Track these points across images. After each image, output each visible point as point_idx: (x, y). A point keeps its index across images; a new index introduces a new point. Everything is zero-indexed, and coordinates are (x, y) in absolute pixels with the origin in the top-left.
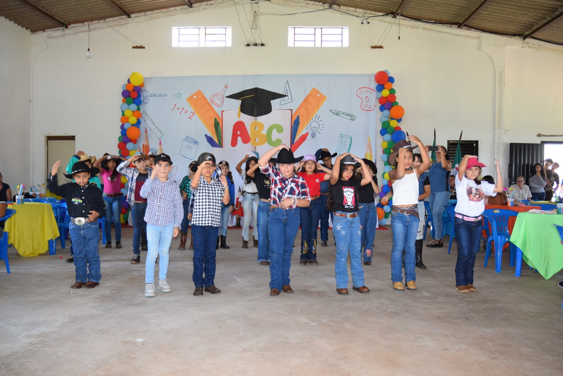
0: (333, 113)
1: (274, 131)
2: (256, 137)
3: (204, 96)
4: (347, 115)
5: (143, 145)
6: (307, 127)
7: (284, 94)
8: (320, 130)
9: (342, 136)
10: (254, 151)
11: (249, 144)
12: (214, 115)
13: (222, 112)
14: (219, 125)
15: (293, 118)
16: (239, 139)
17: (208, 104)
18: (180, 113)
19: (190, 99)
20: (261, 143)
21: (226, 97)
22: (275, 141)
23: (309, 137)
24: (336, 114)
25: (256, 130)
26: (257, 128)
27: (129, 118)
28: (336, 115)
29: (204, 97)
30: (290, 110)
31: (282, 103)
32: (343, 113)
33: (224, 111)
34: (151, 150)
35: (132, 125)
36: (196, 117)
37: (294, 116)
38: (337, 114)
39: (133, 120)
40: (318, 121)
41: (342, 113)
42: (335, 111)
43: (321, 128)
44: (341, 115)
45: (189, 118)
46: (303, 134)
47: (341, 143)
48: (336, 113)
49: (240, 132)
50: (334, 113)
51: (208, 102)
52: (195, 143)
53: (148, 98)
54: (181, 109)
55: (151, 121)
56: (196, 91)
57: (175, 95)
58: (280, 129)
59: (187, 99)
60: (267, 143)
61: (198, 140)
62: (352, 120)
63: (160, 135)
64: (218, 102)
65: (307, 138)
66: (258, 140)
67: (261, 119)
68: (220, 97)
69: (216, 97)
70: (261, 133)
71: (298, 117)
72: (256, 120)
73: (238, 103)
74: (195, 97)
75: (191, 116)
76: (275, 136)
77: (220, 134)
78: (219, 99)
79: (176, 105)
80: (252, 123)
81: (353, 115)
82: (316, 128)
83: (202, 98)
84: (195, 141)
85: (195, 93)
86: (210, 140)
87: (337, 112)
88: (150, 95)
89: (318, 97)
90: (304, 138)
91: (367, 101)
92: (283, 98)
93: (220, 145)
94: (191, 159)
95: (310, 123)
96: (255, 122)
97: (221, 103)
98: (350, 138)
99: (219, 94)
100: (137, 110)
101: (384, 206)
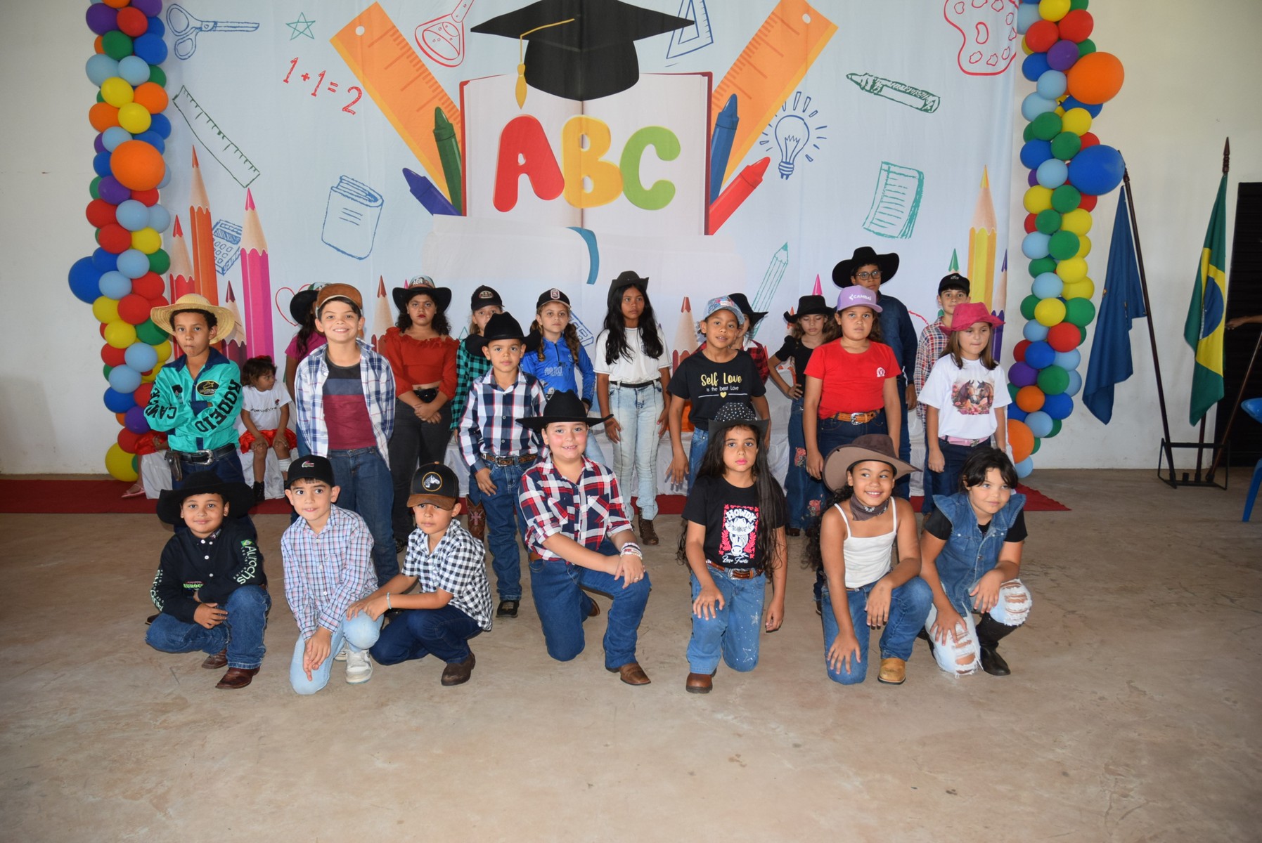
0: (859, 84)
1: (649, 152)
2: (583, 176)
3: (394, 27)
4: (909, 93)
5: (192, 209)
6: (765, 138)
7: (683, 16)
8: (809, 150)
9: (887, 167)
10: (579, 226)
11: (560, 201)
12: (434, 98)
13: (463, 84)
14: (454, 135)
15: (713, 106)
16: (524, 181)
17: (408, 57)
18: (314, 94)
19: (345, 38)
20: (603, 197)
21: (474, 30)
22: (652, 190)
23: (771, 173)
24: (868, 87)
25: (582, 150)
26: (588, 141)
27: (119, 109)
28: (869, 91)
29: (393, 32)
30: (704, 74)
31: (676, 49)
32: (895, 86)
33: (466, 83)
34: (218, 227)
35: (134, 136)
36: (370, 107)
37: (718, 96)
38: (872, 86)
39: (136, 118)
40: (805, 116)
41: (889, 84)
42: (865, 78)
43: (813, 140)
44: (886, 91)
45: (345, 109)
46: (750, 164)
47: (887, 193)
48: (870, 83)
49: (526, 157)
50: (863, 84)
51: (410, 48)
52: (370, 201)
53: (192, 36)
54: (315, 78)
55: (211, 124)
56: (365, 7)
57: (288, 24)
58: (668, 147)
59: (331, 41)
60: (622, 197)
61: (378, 187)
62: (926, 111)
63: (245, 175)
64: (444, 49)
65: (763, 177)
66: (590, 186)
67: (603, 108)
68: (451, 29)
69: (435, 29)
70: (601, 159)
71: (734, 99)
72: (583, 113)
73: (515, 49)
74: (360, 31)
75: (350, 102)
76: (651, 169)
77: (457, 166)
78: (448, 37)
79: (294, 62)
80: (566, 125)
81: (928, 93)
82: (798, 141)
83: (387, 32)
84: (370, 194)
85: (360, 17)
86: (421, 188)
87: (874, 82)
88: (198, 24)
89: (805, 24)
90: (752, 178)
91: (981, 39)
92: (678, 31)
93: (457, 207)
94: (360, 259)
95: (774, 123)
96: (580, 119)
97: (453, 54)
98: (917, 175)
99: (448, 19)
100: (150, 80)
101: (1028, 413)
